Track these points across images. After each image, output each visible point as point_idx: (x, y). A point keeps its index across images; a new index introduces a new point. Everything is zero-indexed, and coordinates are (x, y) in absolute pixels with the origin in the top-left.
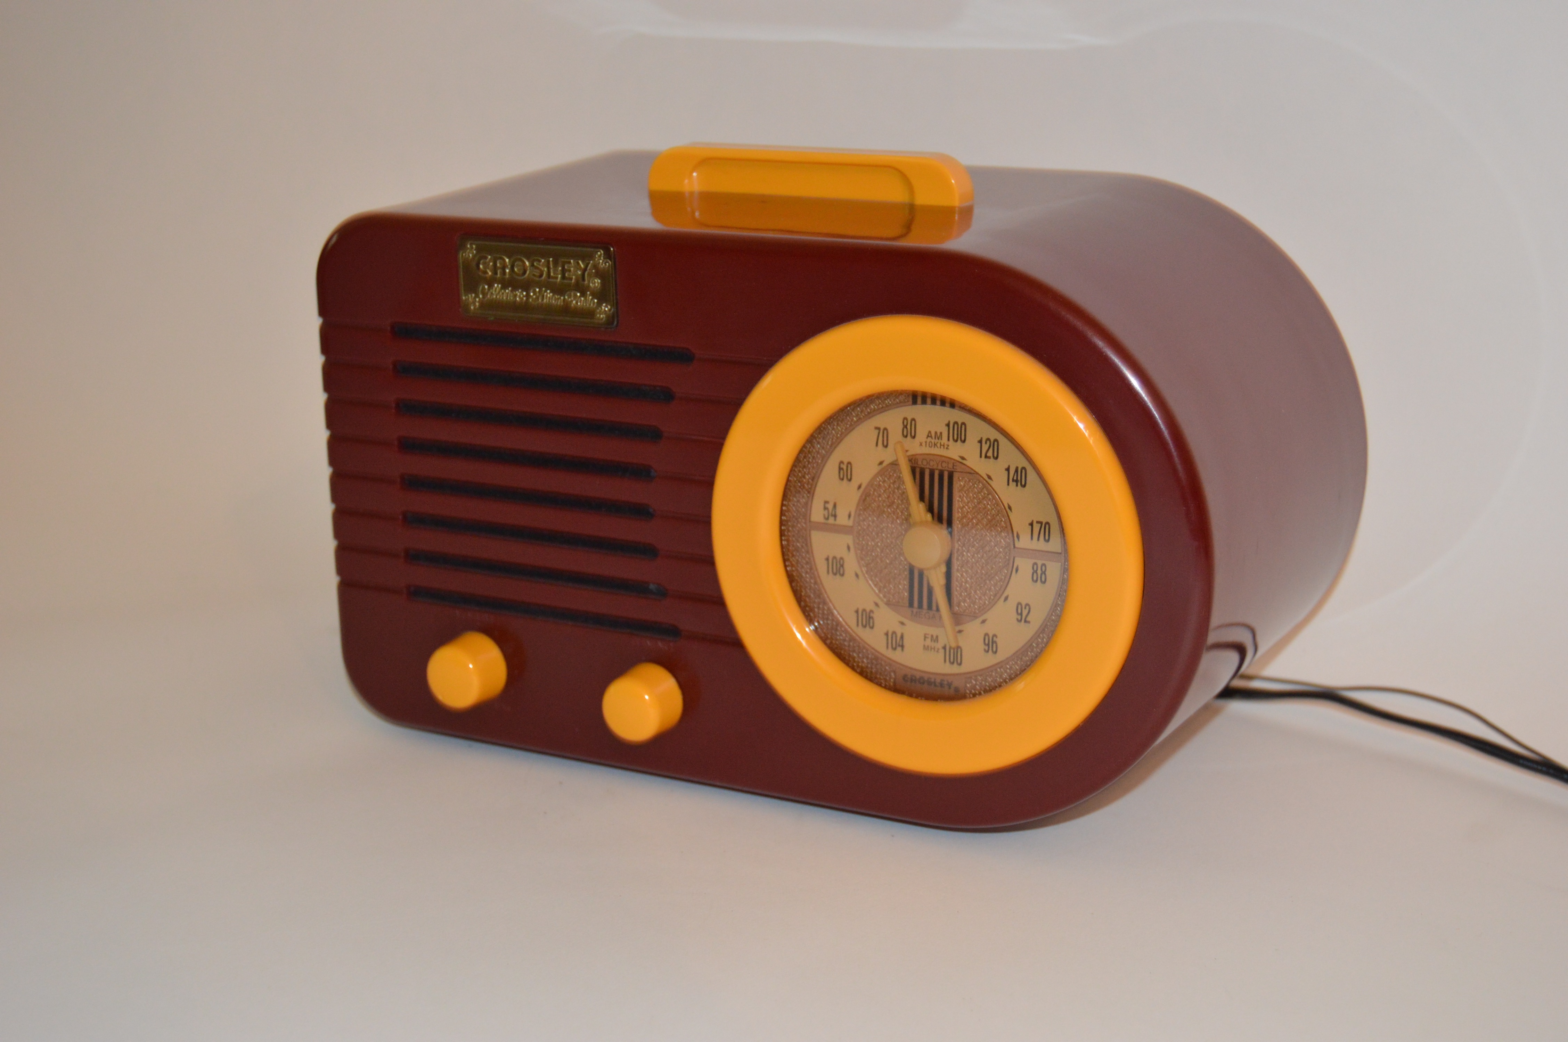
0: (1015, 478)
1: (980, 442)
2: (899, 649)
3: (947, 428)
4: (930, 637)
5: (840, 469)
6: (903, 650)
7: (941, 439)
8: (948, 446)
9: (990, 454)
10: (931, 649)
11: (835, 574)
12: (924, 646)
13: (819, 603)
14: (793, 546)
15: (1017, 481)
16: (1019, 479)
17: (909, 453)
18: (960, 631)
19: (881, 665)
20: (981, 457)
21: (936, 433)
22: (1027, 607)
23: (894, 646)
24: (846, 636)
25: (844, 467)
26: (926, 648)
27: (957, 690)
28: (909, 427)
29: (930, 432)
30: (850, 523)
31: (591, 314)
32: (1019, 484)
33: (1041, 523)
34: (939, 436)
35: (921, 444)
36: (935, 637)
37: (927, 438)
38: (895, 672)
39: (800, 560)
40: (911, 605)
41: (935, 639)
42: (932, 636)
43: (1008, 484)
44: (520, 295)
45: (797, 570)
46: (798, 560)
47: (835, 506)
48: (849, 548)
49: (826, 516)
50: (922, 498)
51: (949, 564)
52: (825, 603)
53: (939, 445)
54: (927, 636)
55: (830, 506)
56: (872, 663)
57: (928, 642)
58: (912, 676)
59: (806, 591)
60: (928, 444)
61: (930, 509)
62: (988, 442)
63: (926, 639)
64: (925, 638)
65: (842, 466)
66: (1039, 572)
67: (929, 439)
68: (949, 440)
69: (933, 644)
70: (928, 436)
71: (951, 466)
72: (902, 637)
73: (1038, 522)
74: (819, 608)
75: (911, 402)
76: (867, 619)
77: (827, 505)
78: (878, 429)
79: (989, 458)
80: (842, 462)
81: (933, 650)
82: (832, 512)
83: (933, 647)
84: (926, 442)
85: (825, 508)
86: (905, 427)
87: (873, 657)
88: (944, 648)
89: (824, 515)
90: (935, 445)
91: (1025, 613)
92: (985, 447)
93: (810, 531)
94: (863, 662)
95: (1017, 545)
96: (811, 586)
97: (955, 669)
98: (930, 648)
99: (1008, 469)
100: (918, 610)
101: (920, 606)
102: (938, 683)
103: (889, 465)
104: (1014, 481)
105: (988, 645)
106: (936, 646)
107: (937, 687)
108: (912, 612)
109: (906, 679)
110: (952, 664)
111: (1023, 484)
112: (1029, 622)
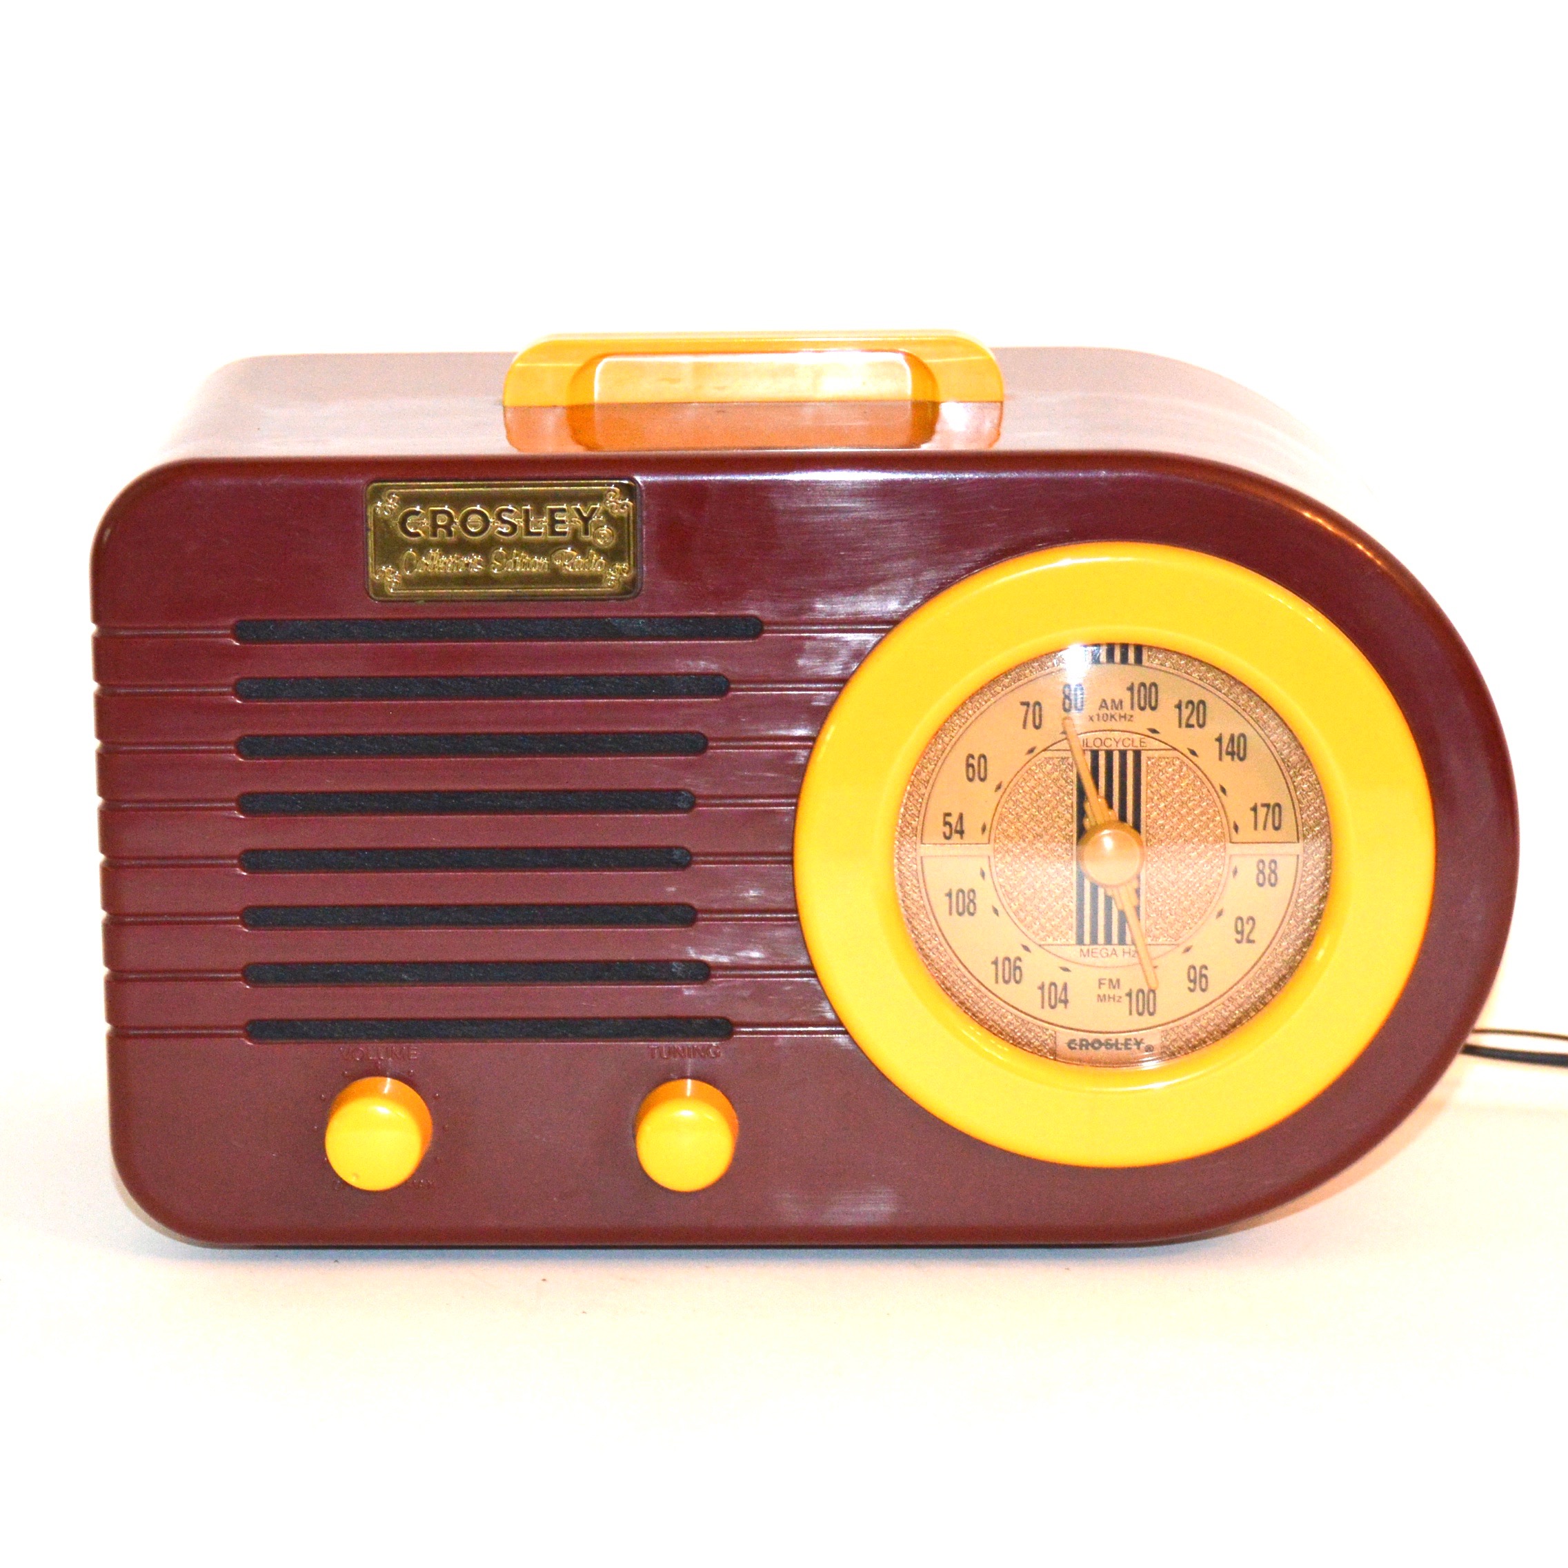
0: (1230, 750)
1: (1179, 706)
2: (1061, 1006)
3: (1129, 693)
4: (1107, 982)
5: (969, 765)
6: (1066, 1007)
7: (1121, 708)
8: (1132, 716)
9: (1193, 721)
10: (1109, 997)
11: (961, 914)
12: (1099, 996)
15: (1232, 754)
16: (1236, 749)
17: (1082, 738)
19: (1034, 1031)
20: (1180, 726)
21: (1113, 701)
22: (1251, 922)
23: (1053, 1003)
25: (975, 763)
26: (1101, 998)
27: (1150, 1049)
28: (1072, 697)
29: (1104, 701)
31: (596, 579)
32: (1236, 757)
33: (1267, 806)
34: (1118, 705)
35: (1091, 719)
36: (1114, 982)
37: (1100, 709)
38: (1054, 1039)
40: (1080, 941)
41: (1115, 984)
42: (1111, 981)
43: (1220, 759)
44: (474, 563)
47: (961, 817)
48: (983, 873)
49: (948, 834)
53: (1117, 718)
54: (1103, 982)
55: (953, 820)
56: (1021, 1031)
58: (1082, 1040)
60: (1101, 718)
61: (1108, 802)
62: (1190, 706)
63: (1102, 986)
64: (1100, 984)
65: (971, 761)
66: (1267, 871)
67: (1104, 711)
68: (1132, 707)
69: (1112, 992)
70: (1101, 706)
71: (1137, 743)
72: (1065, 988)
73: (1263, 805)
76: (1011, 970)
77: (948, 819)
78: (1027, 704)
79: (1192, 726)
80: (972, 756)
81: (1112, 1000)
82: (956, 826)
83: (1112, 995)
84: (1098, 715)
85: (946, 823)
86: (1067, 697)
87: (1020, 1022)
88: (1129, 995)
89: (944, 834)
91: (1247, 928)
92: (1186, 712)
95: (1234, 840)
97: (1146, 1021)
98: (1107, 997)
99: (1219, 740)
100: (1091, 947)
101: (1094, 941)
102: (1122, 1044)
103: (1045, 750)
104: (1228, 753)
105: (1194, 981)
106: (1116, 992)
107: (1121, 1049)
108: (1081, 950)
109: (1073, 1046)
110: (1140, 1014)
111: (1241, 755)
112: (1253, 942)
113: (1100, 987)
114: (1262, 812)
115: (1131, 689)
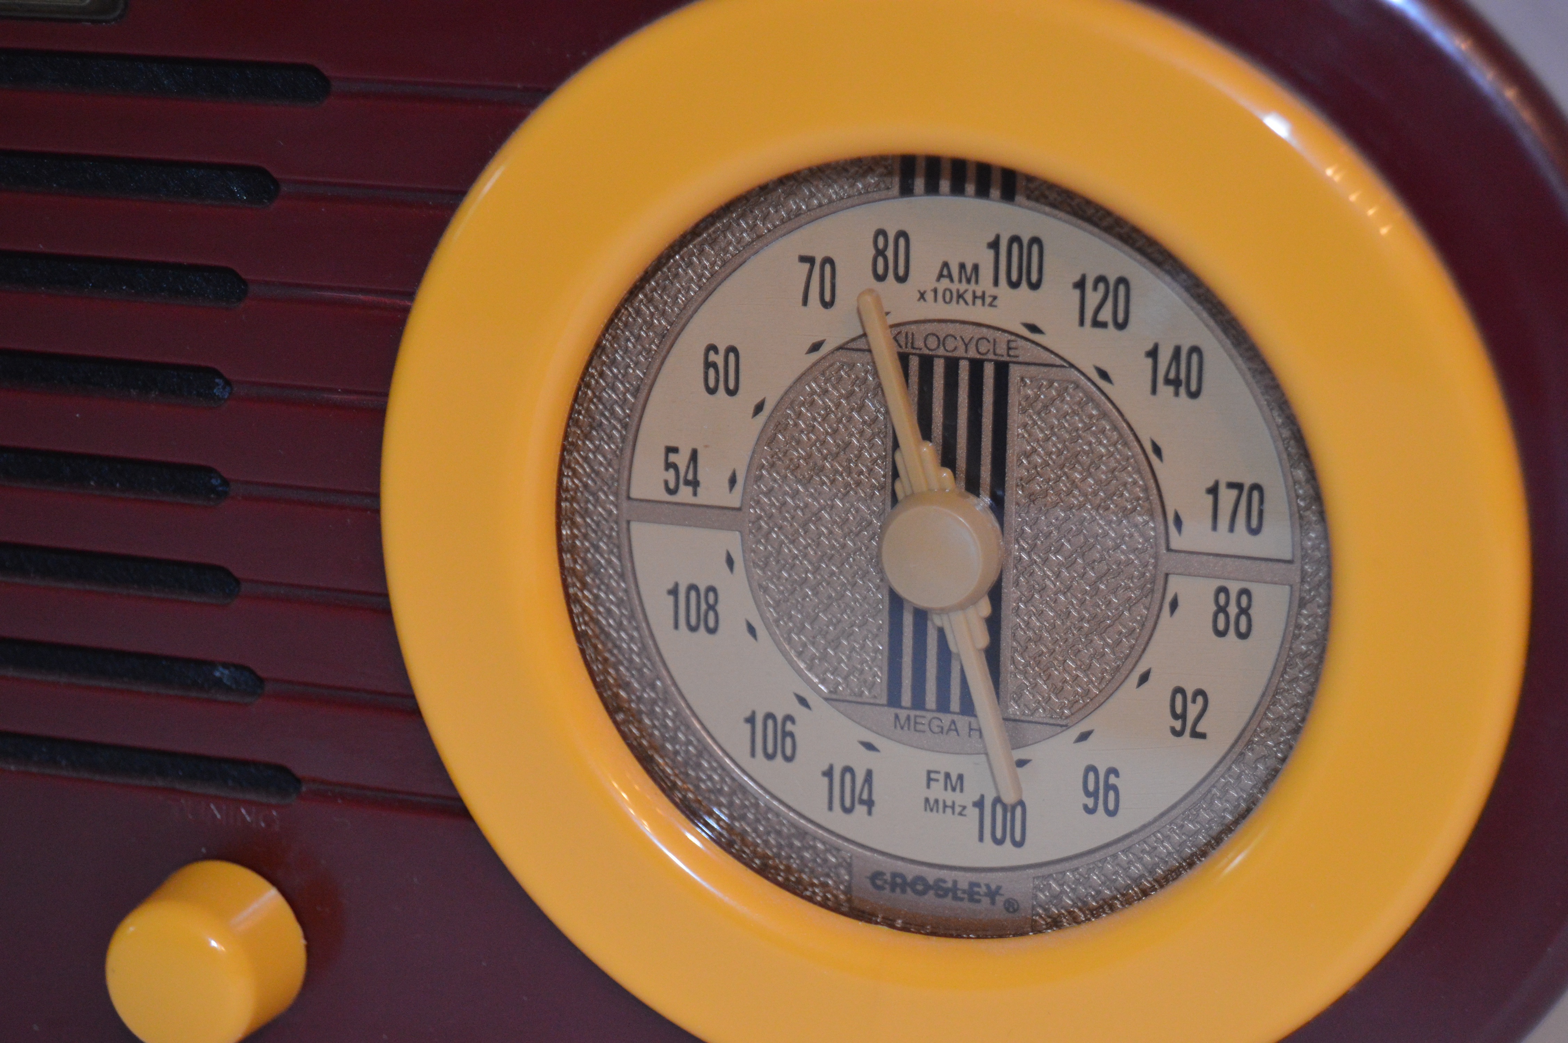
0: (1172, 375)
1: (1080, 285)
2: (861, 809)
3: (991, 253)
4: (941, 777)
5: (709, 365)
6: (870, 813)
7: (977, 282)
8: (995, 298)
9: (1106, 315)
10: (945, 806)
11: (693, 629)
12: (927, 800)
13: (654, 702)
14: (585, 561)
15: (1175, 383)
16: (1183, 376)
17: (891, 320)
18: (1021, 763)
19: (814, 848)
20: (1082, 323)
21: (962, 266)
22: (1200, 699)
23: (848, 804)
24: (723, 780)
25: (719, 359)
26: (930, 805)
27: (1011, 906)
28: (890, 253)
29: (946, 265)
30: (734, 499)
32: (1182, 390)
33: (1239, 486)
34: (971, 274)
35: (922, 296)
36: (954, 778)
37: (938, 280)
38: (849, 867)
39: (602, 595)
40: (894, 700)
41: (955, 783)
42: (948, 776)
43: (1154, 391)
45: (597, 622)
46: (597, 597)
47: (694, 457)
48: (730, 562)
49: (672, 485)
50: (926, 433)
51: (995, 594)
52: (667, 700)
53: (969, 297)
54: (933, 776)
55: (681, 460)
56: (791, 846)
57: (937, 791)
58: (894, 875)
59: (617, 670)
60: (940, 296)
61: (948, 459)
62: (1101, 287)
63: (932, 783)
64: (929, 780)
65: (712, 357)
66: (1233, 610)
67: (945, 283)
68: (996, 283)
69: (949, 797)
70: (941, 276)
71: (1002, 349)
72: (869, 779)
73: (1231, 485)
74: (652, 714)
75: (896, 190)
76: (777, 737)
77: (673, 458)
78: (810, 260)
79: (1104, 325)
80: (712, 348)
81: (949, 810)
82: (686, 474)
83: (949, 803)
84: (935, 291)
85: (669, 465)
86: (880, 253)
87: (793, 831)
88: (979, 804)
89: (666, 483)
90: (960, 296)
91: (1193, 711)
92: (1093, 298)
93: (628, 522)
94: (766, 843)
95: (1174, 545)
96: (631, 661)
97: (1007, 855)
98: (940, 806)
99: (1153, 353)
100: (913, 713)
101: (918, 702)
102: (964, 892)
103: (841, 348)
104: (1168, 382)
105: (1095, 795)
106: (959, 798)
107: (962, 899)
108: (897, 717)
109: (879, 882)
110: (999, 842)
111: (1194, 387)
112: (1203, 736)
113: (928, 786)
114: (1227, 497)
115: (994, 245)
